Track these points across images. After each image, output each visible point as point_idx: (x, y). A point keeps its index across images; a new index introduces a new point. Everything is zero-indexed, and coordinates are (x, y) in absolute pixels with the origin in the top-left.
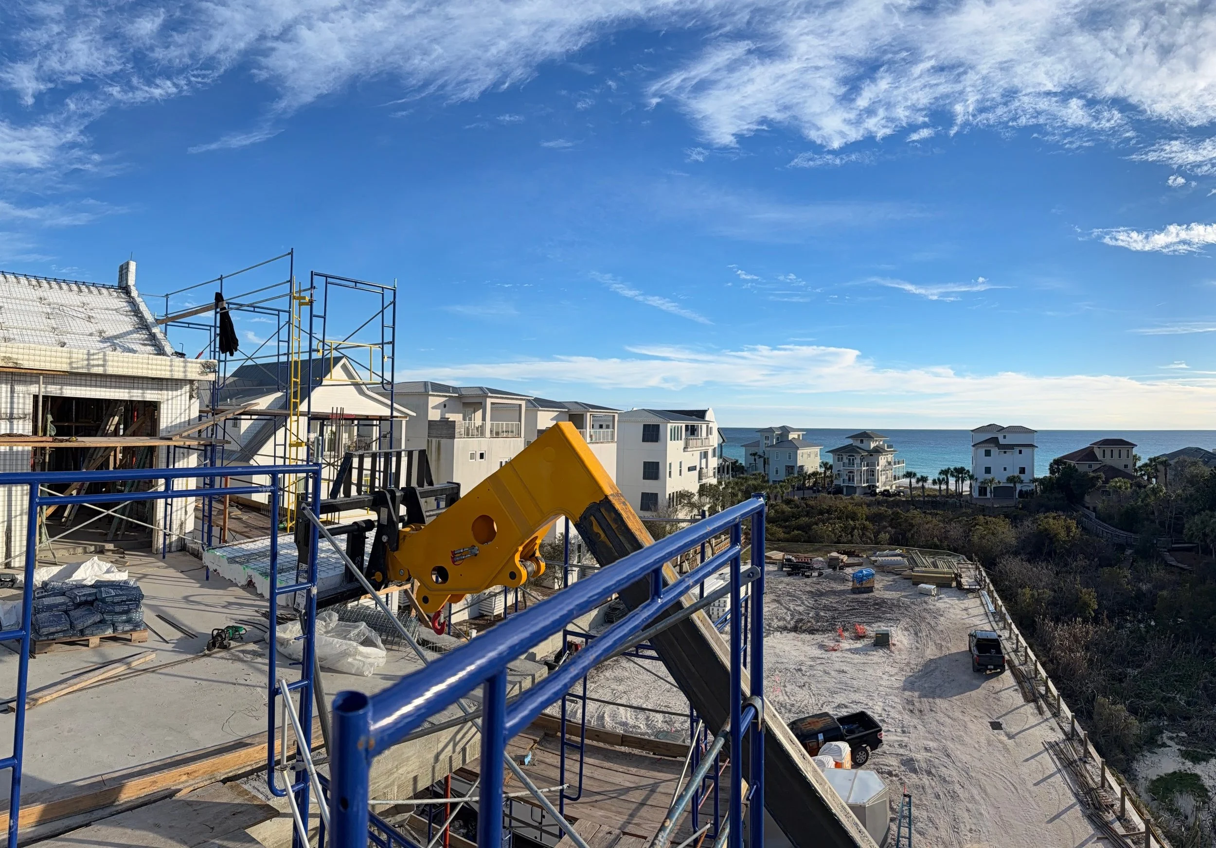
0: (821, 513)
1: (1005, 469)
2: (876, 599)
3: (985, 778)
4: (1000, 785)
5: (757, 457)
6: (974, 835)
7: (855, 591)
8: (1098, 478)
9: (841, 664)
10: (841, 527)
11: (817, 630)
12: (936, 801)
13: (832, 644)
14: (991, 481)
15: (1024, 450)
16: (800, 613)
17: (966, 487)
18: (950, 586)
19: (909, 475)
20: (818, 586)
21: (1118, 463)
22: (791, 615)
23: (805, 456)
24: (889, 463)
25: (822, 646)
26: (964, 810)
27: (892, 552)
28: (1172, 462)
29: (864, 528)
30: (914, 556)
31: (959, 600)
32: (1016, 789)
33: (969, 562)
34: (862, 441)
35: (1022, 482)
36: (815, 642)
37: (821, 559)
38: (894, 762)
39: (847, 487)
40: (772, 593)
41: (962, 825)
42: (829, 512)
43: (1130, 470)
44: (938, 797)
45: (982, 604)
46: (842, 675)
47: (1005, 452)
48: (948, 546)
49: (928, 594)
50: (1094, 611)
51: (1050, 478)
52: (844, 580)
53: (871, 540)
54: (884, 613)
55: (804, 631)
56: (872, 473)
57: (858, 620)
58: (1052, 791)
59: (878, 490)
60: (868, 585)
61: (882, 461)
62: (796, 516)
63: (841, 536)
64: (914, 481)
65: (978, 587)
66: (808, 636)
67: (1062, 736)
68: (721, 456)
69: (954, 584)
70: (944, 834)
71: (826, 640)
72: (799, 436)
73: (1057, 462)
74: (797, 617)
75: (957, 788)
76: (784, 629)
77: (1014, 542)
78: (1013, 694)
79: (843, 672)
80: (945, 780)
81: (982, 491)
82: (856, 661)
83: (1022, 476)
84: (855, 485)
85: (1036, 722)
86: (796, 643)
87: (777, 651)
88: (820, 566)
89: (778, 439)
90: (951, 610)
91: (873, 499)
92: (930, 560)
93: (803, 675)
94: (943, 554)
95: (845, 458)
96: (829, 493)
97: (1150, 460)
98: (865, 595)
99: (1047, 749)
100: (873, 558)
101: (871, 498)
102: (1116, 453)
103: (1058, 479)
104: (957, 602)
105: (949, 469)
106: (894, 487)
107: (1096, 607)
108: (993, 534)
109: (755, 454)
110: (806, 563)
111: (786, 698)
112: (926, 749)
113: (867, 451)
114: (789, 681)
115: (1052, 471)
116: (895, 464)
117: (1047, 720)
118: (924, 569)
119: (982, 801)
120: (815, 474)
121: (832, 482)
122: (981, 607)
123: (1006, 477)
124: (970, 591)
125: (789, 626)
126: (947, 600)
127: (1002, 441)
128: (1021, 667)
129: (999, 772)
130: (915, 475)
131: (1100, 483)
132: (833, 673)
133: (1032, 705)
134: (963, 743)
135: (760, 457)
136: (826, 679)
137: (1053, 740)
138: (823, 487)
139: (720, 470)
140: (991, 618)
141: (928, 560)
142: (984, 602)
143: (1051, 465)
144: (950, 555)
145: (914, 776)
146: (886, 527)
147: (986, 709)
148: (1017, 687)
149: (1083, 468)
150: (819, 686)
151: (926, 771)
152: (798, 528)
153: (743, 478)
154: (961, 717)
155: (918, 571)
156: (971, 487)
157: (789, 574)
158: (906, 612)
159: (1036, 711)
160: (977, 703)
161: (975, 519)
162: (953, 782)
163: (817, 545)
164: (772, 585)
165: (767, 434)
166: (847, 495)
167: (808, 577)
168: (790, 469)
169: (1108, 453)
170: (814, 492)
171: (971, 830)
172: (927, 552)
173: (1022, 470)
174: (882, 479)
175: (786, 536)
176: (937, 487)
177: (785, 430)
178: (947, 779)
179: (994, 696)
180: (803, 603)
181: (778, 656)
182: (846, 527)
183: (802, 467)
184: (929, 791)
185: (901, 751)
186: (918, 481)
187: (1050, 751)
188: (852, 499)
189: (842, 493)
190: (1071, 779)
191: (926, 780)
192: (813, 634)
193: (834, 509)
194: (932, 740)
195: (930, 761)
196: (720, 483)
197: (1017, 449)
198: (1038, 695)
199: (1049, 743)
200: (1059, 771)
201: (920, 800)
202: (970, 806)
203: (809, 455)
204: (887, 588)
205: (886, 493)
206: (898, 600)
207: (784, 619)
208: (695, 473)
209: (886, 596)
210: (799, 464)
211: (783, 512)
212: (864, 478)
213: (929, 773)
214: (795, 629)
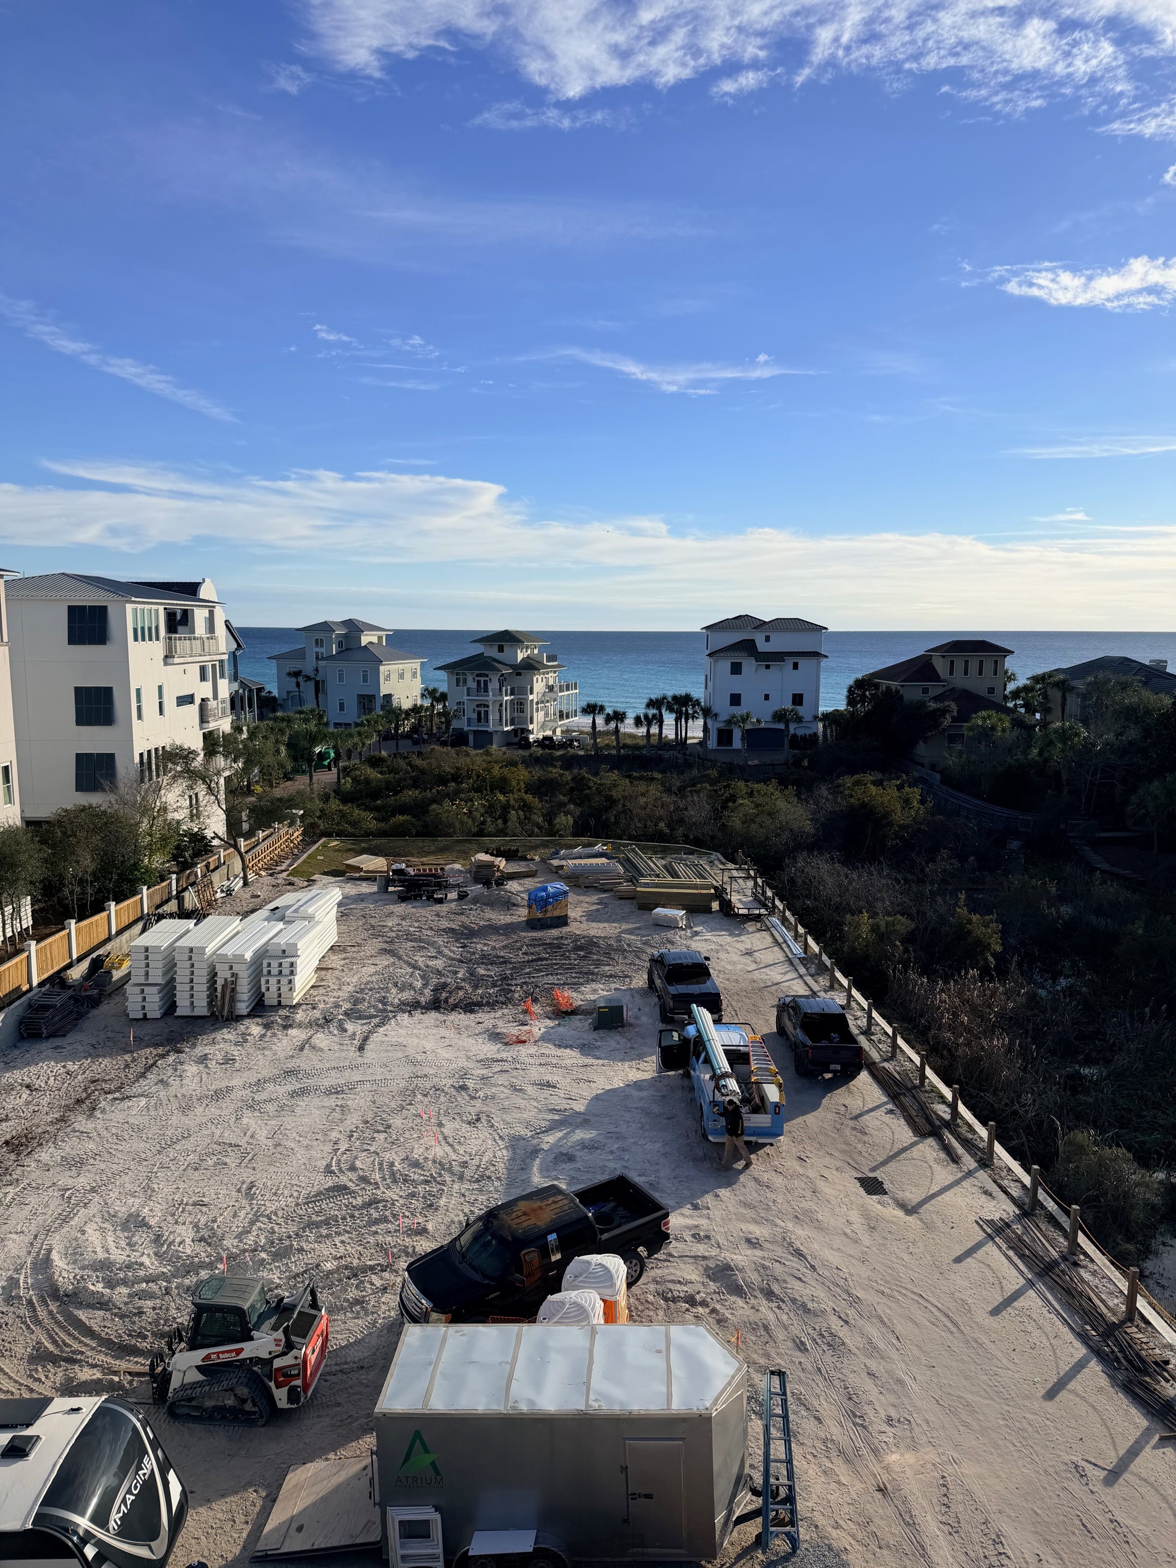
0: (442, 780)
1: (767, 697)
2: (576, 938)
3: (884, 1300)
4: (920, 1316)
5: (300, 679)
6: (898, 1431)
7: (533, 924)
8: (944, 711)
9: (542, 1069)
10: (483, 806)
11: (479, 1005)
12: (798, 1356)
13: (514, 1030)
14: (745, 719)
15: (803, 663)
16: (439, 973)
17: (695, 731)
18: (708, 910)
19: (591, 709)
20: (463, 918)
21: (976, 684)
22: (423, 977)
23: (394, 677)
24: (551, 688)
25: (495, 1036)
26: (864, 1375)
27: (588, 850)
28: (1079, 685)
29: (526, 807)
30: (631, 855)
31: (731, 935)
32: (955, 1324)
33: (730, 866)
34: (501, 649)
35: (799, 719)
36: (479, 1028)
37: (457, 866)
38: (691, 1273)
39: (476, 732)
40: (376, 936)
41: (868, 1409)
42: (456, 777)
43: (997, 698)
44: (801, 1347)
45: (776, 941)
46: (546, 1093)
47: (768, 667)
48: (686, 836)
49: (670, 925)
50: (995, 955)
51: (852, 714)
52: (509, 905)
53: (540, 828)
54: (598, 963)
55: (454, 1008)
56: (520, 706)
57: (551, 979)
58: (1029, 1328)
59: (532, 738)
60: (556, 913)
61: (539, 684)
62: (395, 788)
63: (483, 823)
64: (600, 721)
65: (763, 911)
66: (462, 1016)
67: (1012, 1210)
68: (235, 677)
69: (715, 906)
70: (836, 1432)
71: (500, 1023)
72: (380, 638)
73: (860, 684)
74: (434, 981)
75: (835, 1324)
76: (412, 1007)
77: (809, 827)
78: (888, 1118)
79: (549, 1085)
80: (807, 1311)
81: (725, 736)
82: (569, 1062)
83: (801, 710)
84: (491, 728)
85: (951, 1179)
86: (443, 1032)
87: (411, 1052)
88: (461, 880)
89: (340, 644)
90: (722, 955)
91: (526, 753)
92: (661, 863)
93: (473, 1098)
94: (677, 851)
95: (470, 679)
96: (444, 744)
97: (1036, 679)
98: (555, 932)
99: (990, 1237)
100: (555, 862)
101: (521, 752)
102: (974, 666)
103: (868, 714)
104: (729, 939)
105: (664, 698)
106: (558, 732)
107: (999, 949)
108: (770, 814)
109: (297, 674)
110: (433, 876)
111: (448, 1149)
112: (748, 1241)
113: (511, 666)
114: (447, 1113)
115: (851, 701)
116: (561, 690)
117: (970, 1174)
118: (656, 880)
119: (894, 1354)
120: (416, 709)
121: (448, 723)
122: (776, 949)
123: (770, 712)
124: (748, 918)
125: (423, 1000)
126: (708, 935)
127: (762, 646)
128: (886, 1065)
129: (910, 1286)
130: (602, 708)
131: (947, 721)
132: (530, 1090)
133: (931, 1141)
134: (818, 1226)
135: (308, 678)
136: (520, 1102)
137: (996, 1216)
138: (431, 734)
139: (236, 703)
140: (802, 970)
141: (658, 863)
142: (780, 940)
143: (850, 690)
144: (691, 853)
145: (740, 1302)
146: (564, 805)
147: (844, 1152)
148: (890, 1106)
149: (912, 693)
150: (508, 1118)
151: (762, 1290)
152: (403, 809)
153: (283, 719)
154: (800, 1170)
155: (647, 885)
156: (706, 729)
157: (403, 898)
158: (637, 962)
159: (943, 1155)
160: (821, 1138)
161: (729, 786)
162: (824, 1312)
163: (442, 841)
164: (373, 921)
165: (319, 635)
166: (476, 747)
167: (440, 901)
168: (367, 701)
169: (959, 666)
170: (416, 743)
171: (889, 1421)
172: (649, 848)
173: (798, 699)
174: (539, 717)
175: (382, 825)
176: (642, 731)
177: (353, 628)
178: (810, 1305)
179: (851, 1123)
180: (440, 952)
181: (414, 1063)
182: (491, 806)
183: (388, 697)
184: (780, 1334)
185: (701, 1249)
186: (608, 719)
187: (997, 1239)
188: (488, 754)
189: (466, 744)
190: (1059, 1300)
191: (766, 1311)
192: (472, 1012)
193: (464, 773)
194: (755, 1221)
195: (764, 1267)
196: (237, 729)
197: (790, 662)
198: (937, 1123)
199: (990, 1223)
200: (1031, 1284)
201: (767, 1356)
202: (873, 1364)
203: (401, 676)
204: (592, 917)
205: (547, 743)
206: (619, 940)
207: (411, 987)
208: (193, 710)
209: (592, 933)
210: (384, 690)
211: (368, 781)
212: (507, 715)
213: (769, 1294)
214: (435, 1005)
